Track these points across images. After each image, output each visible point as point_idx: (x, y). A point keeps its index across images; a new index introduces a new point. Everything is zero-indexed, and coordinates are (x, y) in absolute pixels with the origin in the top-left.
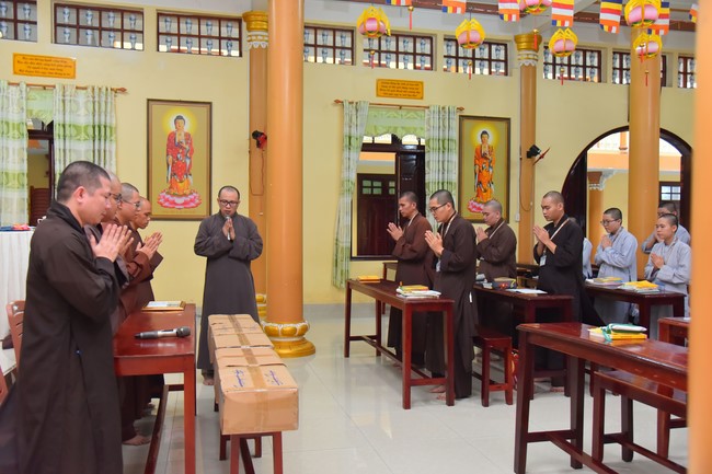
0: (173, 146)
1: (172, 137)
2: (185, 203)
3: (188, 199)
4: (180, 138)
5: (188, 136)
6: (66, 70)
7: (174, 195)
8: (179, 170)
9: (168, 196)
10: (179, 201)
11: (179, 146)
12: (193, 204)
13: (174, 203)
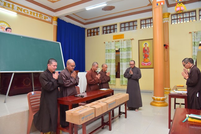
0: (144, 50)
1: (144, 48)
2: (148, 64)
3: (148, 63)
4: (146, 48)
5: (148, 48)
6: (122, 37)
7: (145, 62)
8: (146, 56)
9: (143, 63)
10: (146, 64)
11: (146, 50)
12: (149, 64)
13: (145, 64)
